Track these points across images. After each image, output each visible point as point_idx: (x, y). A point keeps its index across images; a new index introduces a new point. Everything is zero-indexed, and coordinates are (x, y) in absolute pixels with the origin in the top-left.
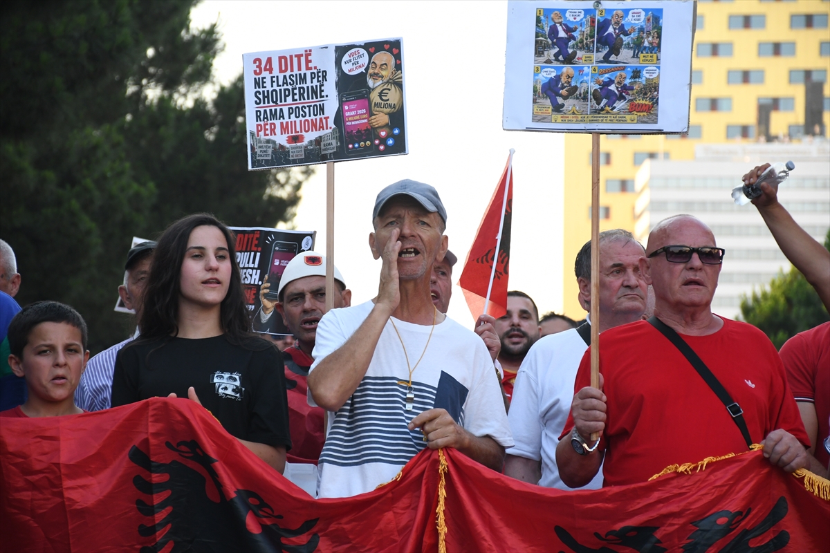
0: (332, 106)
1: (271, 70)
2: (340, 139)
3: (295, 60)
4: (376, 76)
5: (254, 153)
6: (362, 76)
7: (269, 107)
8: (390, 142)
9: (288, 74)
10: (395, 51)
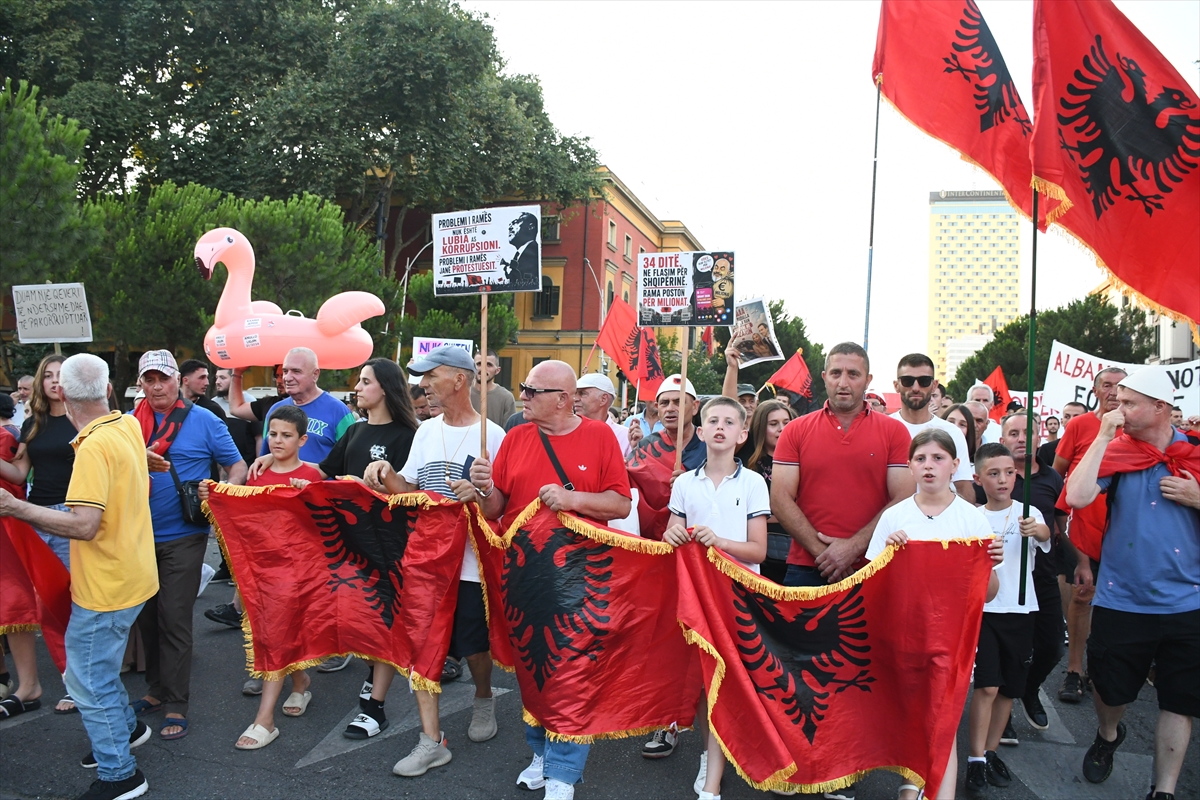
0: (689, 290)
1: (654, 265)
2: (693, 312)
3: (669, 260)
4: (717, 274)
5: (641, 317)
6: (709, 273)
7: (651, 288)
8: (724, 317)
9: (664, 268)
10: (731, 259)
